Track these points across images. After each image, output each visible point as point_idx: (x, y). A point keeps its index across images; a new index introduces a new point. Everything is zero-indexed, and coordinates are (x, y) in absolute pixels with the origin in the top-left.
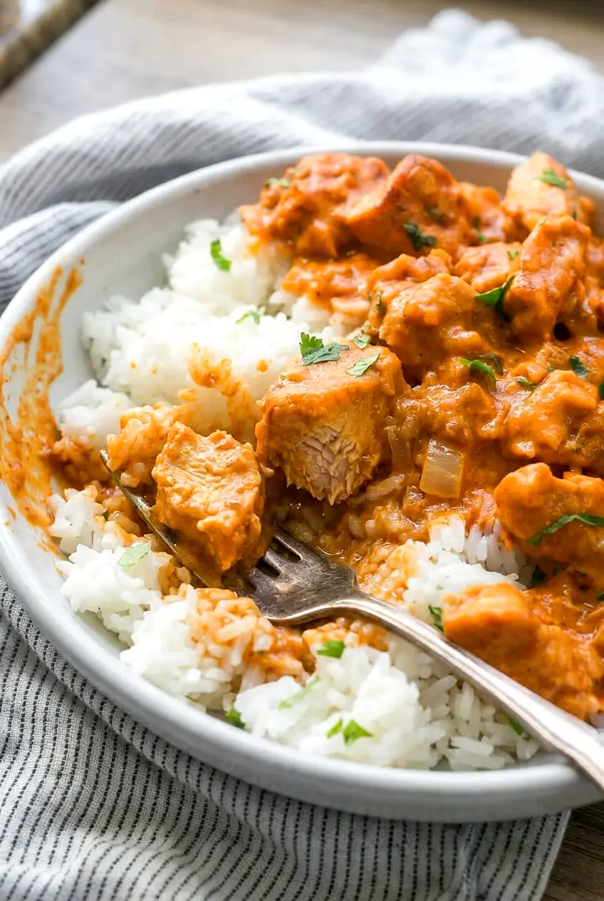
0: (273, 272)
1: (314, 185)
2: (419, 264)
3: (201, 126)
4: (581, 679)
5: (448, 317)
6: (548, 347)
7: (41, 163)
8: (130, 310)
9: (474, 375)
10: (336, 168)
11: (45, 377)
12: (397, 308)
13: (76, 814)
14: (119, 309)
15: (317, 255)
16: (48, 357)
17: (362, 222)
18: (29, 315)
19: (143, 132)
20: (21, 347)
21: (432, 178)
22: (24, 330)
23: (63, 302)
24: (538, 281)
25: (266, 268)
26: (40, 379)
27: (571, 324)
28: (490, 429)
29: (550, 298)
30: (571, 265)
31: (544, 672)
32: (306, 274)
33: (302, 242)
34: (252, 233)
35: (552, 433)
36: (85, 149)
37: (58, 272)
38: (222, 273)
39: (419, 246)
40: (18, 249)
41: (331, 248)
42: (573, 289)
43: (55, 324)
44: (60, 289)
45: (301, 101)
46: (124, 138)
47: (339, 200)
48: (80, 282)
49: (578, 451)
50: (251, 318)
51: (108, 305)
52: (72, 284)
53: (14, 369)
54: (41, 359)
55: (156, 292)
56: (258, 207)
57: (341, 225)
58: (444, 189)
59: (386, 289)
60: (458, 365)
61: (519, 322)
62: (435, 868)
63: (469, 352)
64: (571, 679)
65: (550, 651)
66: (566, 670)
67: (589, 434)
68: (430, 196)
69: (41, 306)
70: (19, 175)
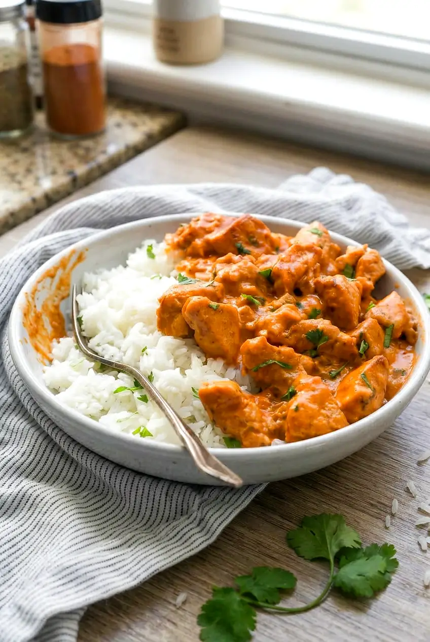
0: (175, 262)
1: (199, 224)
2: (236, 258)
3: (158, 199)
4: (263, 427)
5: (244, 278)
6: (287, 295)
7: (78, 209)
8: (106, 273)
9: (250, 303)
10: (213, 219)
11: (60, 297)
12: (221, 274)
13: (28, 470)
14: (101, 273)
15: (195, 255)
16: (63, 288)
17: (217, 241)
18: (56, 266)
19: (129, 200)
20: (49, 280)
21: (253, 224)
22: (52, 272)
23: (74, 265)
24: (285, 266)
25: (172, 260)
26: (56, 296)
27: (302, 289)
28: (250, 324)
29: (289, 273)
30: (306, 263)
31: (243, 419)
32: (188, 263)
33: (189, 250)
34: (168, 244)
35: (276, 327)
36: (101, 205)
37: (73, 252)
38: (151, 260)
39: (240, 252)
40: (57, 243)
41: (201, 252)
42: (306, 272)
43: (69, 274)
44: (74, 259)
45: (214, 196)
46: (118, 202)
47: (209, 231)
48: (84, 258)
49: (287, 337)
50: (159, 278)
51: (97, 271)
52: (80, 258)
53: (44, 288)
54: (59, 288)
55: (121, 267)
56: (174, 235)
57: (208, 242)
58: (259, 231)
59: (218, 266)
60: (243, 297)
61: (277, 284)
62: (185, 507)
63: (248, 293)
64: (256, 425)
65: (247, 410)
66: (254, 421)
67: (295, 331)
68: (251, 232)
69: (63, 264)
70: (66, 214)
